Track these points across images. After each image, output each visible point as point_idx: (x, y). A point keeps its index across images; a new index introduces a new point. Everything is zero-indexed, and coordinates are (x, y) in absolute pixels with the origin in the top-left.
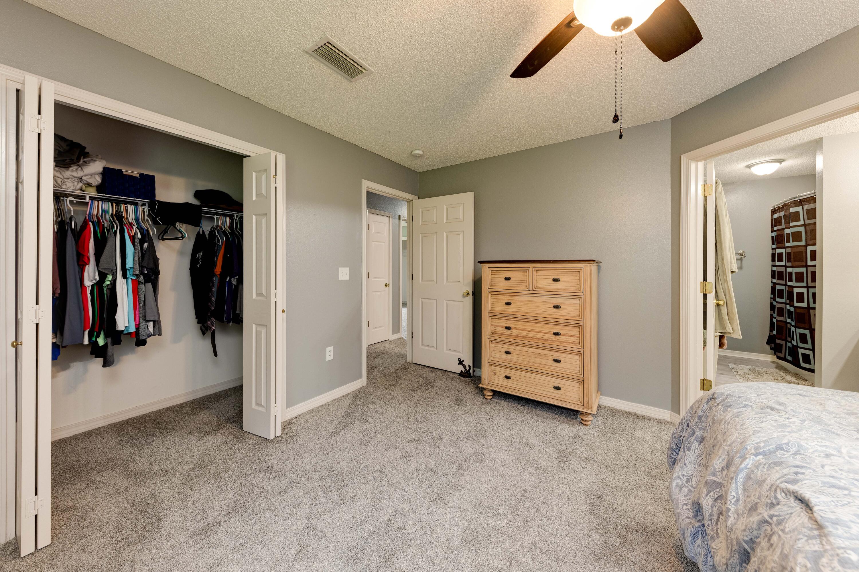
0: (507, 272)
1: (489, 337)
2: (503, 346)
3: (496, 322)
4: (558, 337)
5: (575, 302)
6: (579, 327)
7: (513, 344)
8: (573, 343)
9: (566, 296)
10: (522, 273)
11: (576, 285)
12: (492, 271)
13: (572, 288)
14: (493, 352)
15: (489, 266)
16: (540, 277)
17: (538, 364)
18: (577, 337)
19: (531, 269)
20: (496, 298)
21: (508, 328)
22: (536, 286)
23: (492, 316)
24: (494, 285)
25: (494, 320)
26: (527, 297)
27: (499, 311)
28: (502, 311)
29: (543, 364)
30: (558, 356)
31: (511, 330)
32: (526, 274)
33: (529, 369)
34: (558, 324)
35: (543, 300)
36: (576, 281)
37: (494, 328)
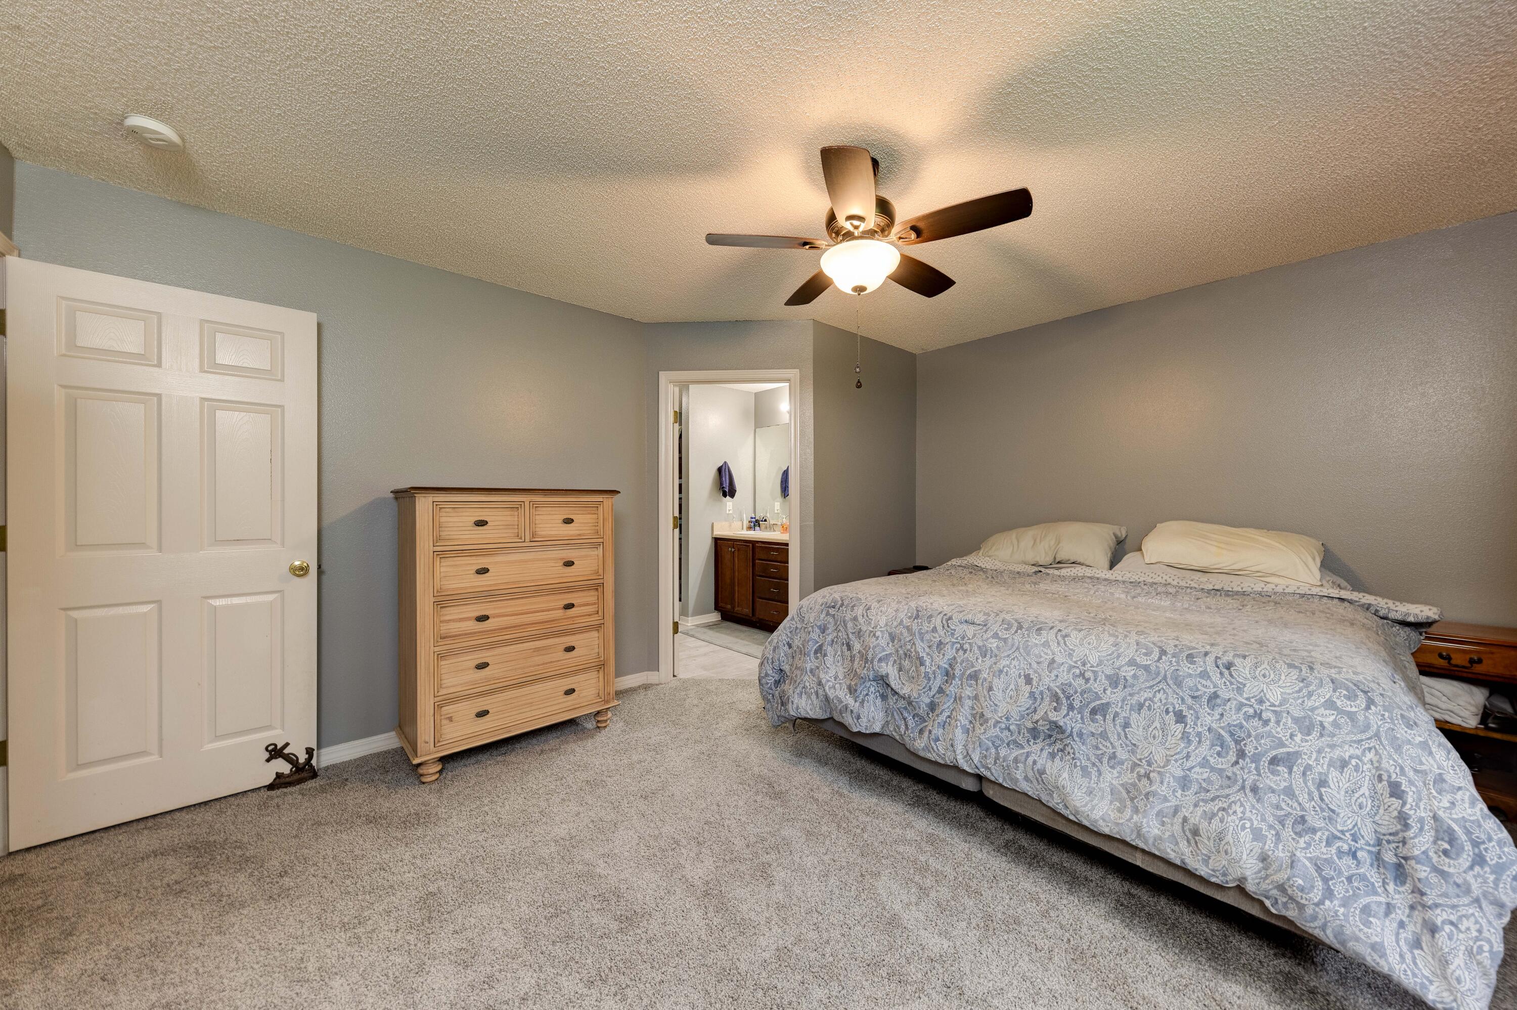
0: (477, 510)
1: (436, 649)
2: (469, 658)
3: (452, 613)
4: (571, 612)
5: (593, 553)
6: (597, 589)
7: (492, 646)
8: (589, 615)
9: (580, 546)
10: (508, 513)
11: (594, 528)
12: (443, 510)
13: (589, 532)
14: (444, 677)
15: (436, 499)
16: (541, 517)
17: (539, 665)
18: (595, 604)
19: (527, 504)
20: (453, 563)
21: (483, 618)
22: (534, 535)
23: (442, 602)
24: (447, 537)
25: (445, 611)
26: (518, 555)
27: (462, 588)
28: (466, 588)
29: (547, 663)
30: (569, 641)
31: (490, 620)
32: (516, 513)
33: (524, 680)
34: (570, 590)
35: (545, 557)
36: (594, 521)
37: (448, 627)
